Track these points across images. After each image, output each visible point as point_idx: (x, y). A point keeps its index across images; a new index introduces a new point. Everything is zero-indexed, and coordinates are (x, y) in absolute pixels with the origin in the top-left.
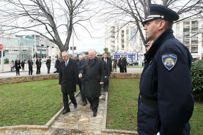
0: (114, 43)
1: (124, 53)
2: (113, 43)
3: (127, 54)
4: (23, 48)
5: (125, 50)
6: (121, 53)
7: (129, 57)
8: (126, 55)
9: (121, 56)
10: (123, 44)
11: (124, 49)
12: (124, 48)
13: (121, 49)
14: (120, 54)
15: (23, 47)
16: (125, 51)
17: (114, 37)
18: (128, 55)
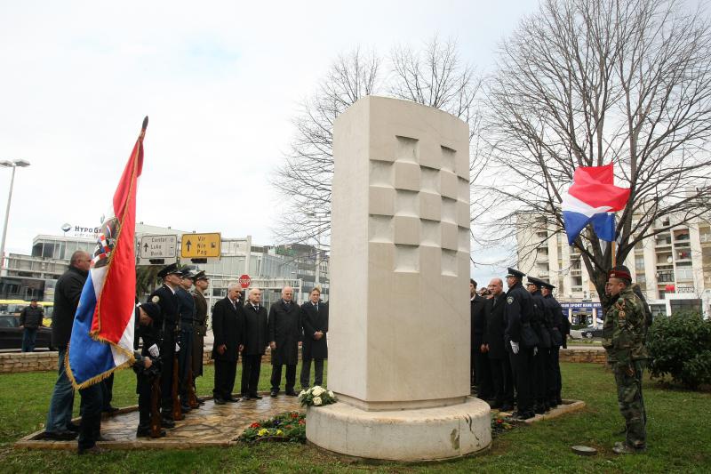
0: (548, 270)
1: (580, 301)
2: (546, 268)
3: (590, 305)
4: (275, 285)
5: (585, 292)
6: (570, 301)
7: (597, 316)
8: (590, 309)
9: (570, 311)
10: (578, 273)
11: (581, 289)
12: (579, 287)
13: (574, 290)
14: (568, 305)
15: (275, 282)
16: (585, 296)
17: (547, 249)
18: (594, 311)
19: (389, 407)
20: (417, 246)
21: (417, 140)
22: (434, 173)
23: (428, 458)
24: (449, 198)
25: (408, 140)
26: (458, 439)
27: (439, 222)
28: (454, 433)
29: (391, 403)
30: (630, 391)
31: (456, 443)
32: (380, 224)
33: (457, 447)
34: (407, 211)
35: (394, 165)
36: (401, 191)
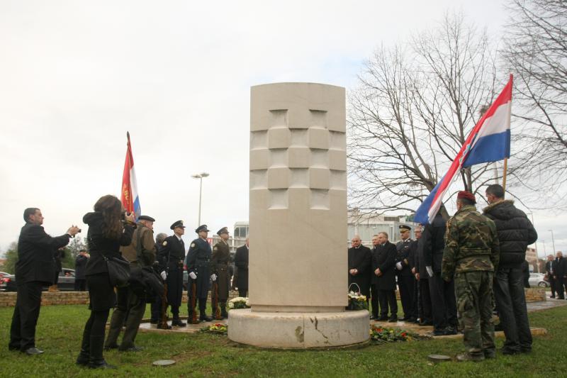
19: (266, 309)
20: (287, 189)
21: (287, 110)
22: (302, 133)
23: (276, 346)
24: (318, 149)
25: (280, 112)
26: (302, 335)
27: (307, 168)
28: (298, 329)
29: (268, 306)
30: (461, 301)
31: (301, 337)
32: (258, 176)
33: (302, 341)
34: (280, 164)
35: (268, 132)
36: (274, 150)
